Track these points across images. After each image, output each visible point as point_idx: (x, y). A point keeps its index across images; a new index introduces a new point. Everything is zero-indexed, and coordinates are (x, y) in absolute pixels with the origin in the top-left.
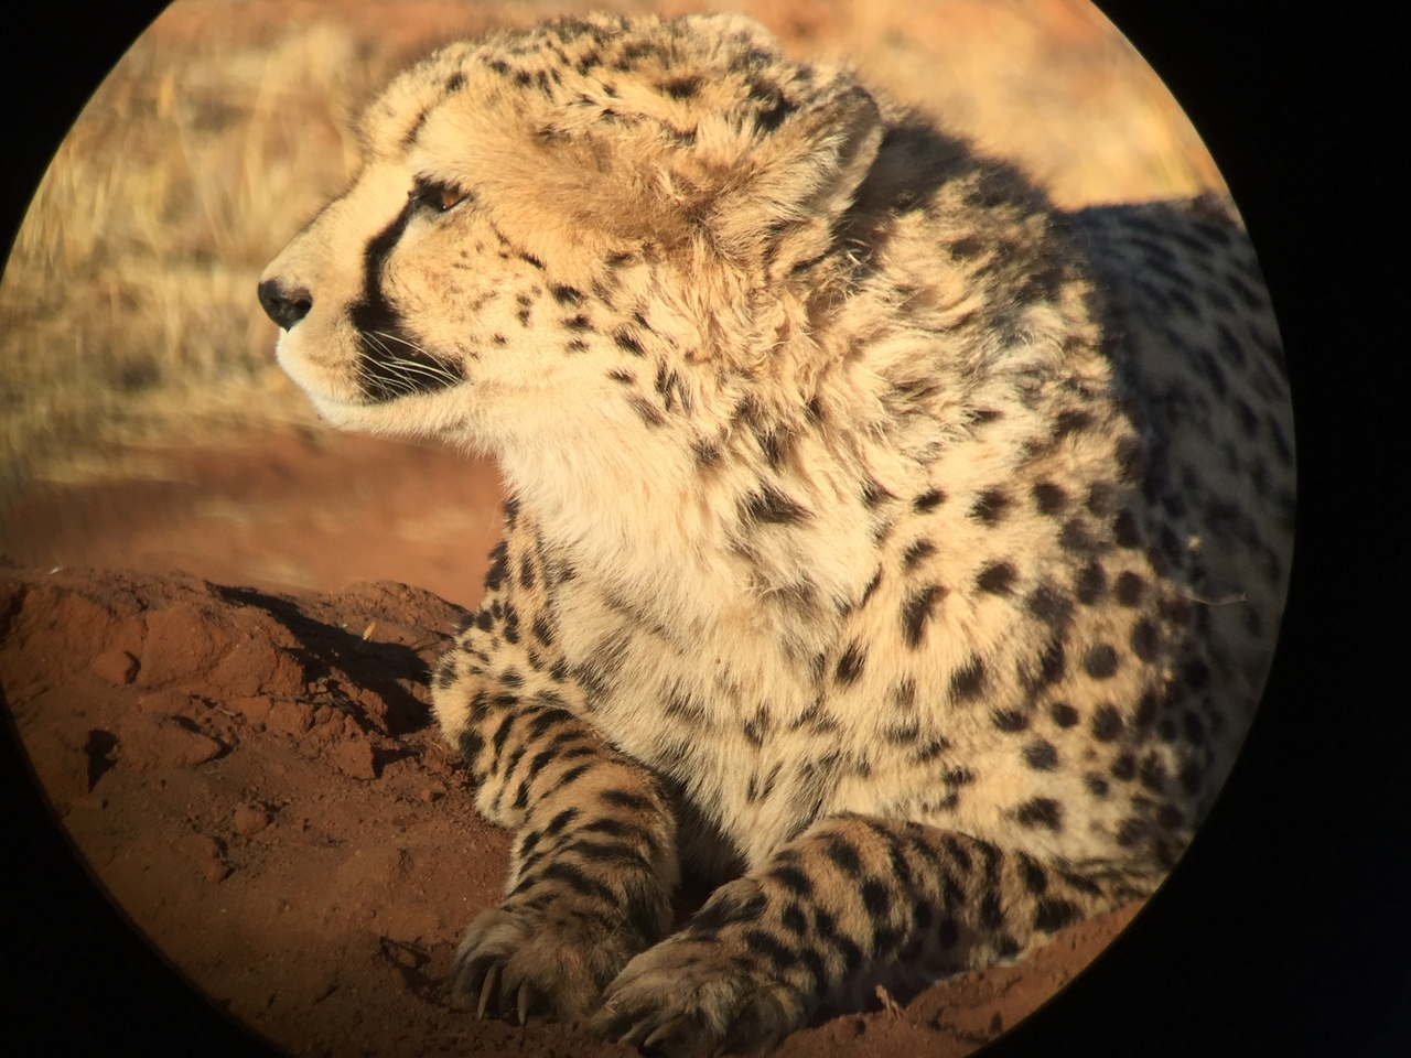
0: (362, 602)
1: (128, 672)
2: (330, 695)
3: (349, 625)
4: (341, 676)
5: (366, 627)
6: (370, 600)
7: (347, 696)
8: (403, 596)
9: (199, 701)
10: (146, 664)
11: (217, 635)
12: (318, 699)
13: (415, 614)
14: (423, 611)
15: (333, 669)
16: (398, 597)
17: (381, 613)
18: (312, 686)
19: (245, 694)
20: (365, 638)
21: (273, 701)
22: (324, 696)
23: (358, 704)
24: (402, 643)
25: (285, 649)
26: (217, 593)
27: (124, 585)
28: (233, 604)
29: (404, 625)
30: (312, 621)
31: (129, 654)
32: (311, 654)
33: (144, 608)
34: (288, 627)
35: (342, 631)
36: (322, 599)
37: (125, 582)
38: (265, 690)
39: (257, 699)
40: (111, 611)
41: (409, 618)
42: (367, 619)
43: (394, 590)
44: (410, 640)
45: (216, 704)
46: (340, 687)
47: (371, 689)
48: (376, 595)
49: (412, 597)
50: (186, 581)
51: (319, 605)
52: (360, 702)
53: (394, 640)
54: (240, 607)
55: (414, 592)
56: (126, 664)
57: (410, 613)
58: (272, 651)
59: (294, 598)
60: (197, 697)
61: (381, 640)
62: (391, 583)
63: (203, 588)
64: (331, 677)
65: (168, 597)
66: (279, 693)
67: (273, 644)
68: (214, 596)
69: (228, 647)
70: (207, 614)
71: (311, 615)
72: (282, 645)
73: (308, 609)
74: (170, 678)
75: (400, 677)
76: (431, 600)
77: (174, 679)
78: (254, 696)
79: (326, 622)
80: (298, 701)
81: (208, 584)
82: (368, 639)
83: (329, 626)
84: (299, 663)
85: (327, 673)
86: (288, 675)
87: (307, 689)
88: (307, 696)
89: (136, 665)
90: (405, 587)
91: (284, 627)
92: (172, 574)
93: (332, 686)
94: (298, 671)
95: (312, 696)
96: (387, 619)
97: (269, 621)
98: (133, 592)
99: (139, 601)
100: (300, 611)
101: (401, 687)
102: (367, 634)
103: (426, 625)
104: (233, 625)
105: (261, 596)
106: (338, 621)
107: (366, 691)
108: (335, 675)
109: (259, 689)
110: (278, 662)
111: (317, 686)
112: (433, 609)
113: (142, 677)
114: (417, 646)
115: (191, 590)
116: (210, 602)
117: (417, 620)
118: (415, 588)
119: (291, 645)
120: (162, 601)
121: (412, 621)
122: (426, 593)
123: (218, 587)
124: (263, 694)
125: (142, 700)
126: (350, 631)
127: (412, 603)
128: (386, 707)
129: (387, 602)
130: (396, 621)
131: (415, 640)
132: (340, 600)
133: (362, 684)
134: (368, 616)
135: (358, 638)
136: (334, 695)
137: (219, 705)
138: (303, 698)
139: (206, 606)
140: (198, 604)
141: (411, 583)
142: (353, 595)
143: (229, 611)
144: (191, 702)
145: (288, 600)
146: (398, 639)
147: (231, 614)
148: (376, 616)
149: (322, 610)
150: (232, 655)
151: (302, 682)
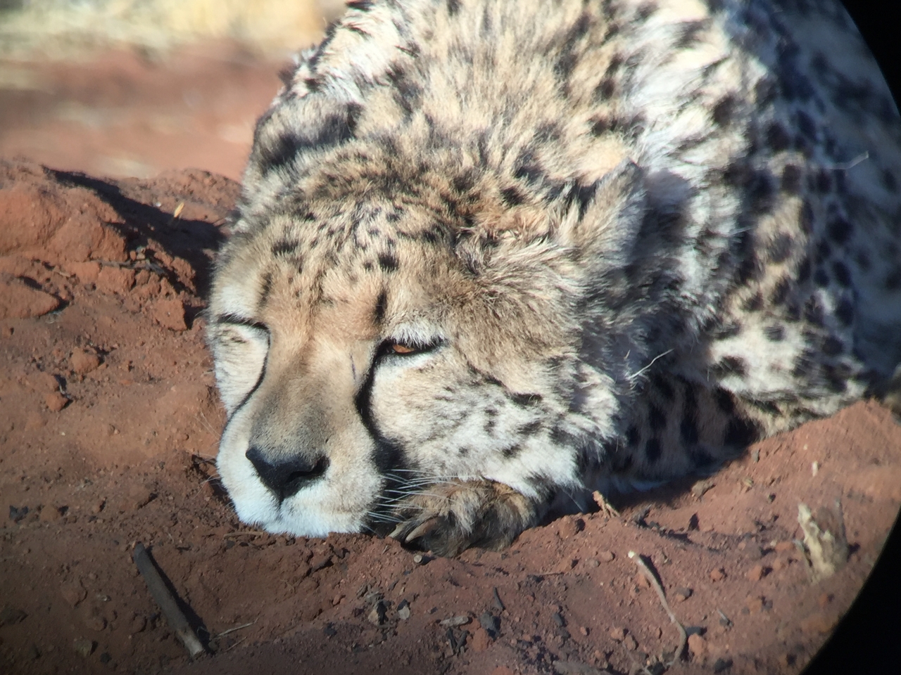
0: (173, 186)
2: (148, 262)
3: (163, 205)
4: (156, 246)
5: (176, 206)
6: (179, 184)
7: (161, 262)
8: (207, 181)
9: (40, 264)
11: (53, 211)
12: (138, 264)
13: (217, 195)
14: (223, 194)
15: (149, 240)
16: (202, 182)
17: (189, 195)
18: (132, 254)
19: (78, 259)
20: (176, 215)
21: (100, 265)
22: (143, 262)
23: (171, 269)
24: (207, 220)
25: (109, 223)
26: (52, 175)
28: (66, 185)
29: (208, 205)
30: (131, 200)
32: (131, 228)
34: (111, 205)
35: (157, 210)
36: (140, 183)
38: (94, 255)
39: (88, 263)
41: (212, 200)
42: (177, 200)
43: (199, 176)
44: (213, 218)
45: (54, 267)
46: (156, 255)
47: (182, 256)
48: (185, 180)
49: (215, 182)
50: (26, 165)
51: (137, 188)
52: (173, 268)
53: (200, 217)
54: (71, 187)
55: (216, 178)
57: (213, 195)
58: (99, 225)
59: (116, 181)
60: (38, 261)
61: (190, 217)
62: (197, 170)
63: (40, 171)
64: (148, 247)
65: (12, 178)
66: (106, 259)
67: (100, 218)
68: (49, 178)
69: (62, 221)
70: (44, 192)
71: (131, 196)
72: (107, 219)
73: (129, 190)
74: (15, 244)
75: (206, 247)
76: (230, 185)
77: (19, 245)
78: (85, 261)
79: (143, 201)
80: (121, 266)
81: (45, 168)
82: (178, 216)
83: (145, 206)
84: (121, 235)
85: (145, 244)
86: (113, 244)
87: (129, 257)
88: (129, 262)
90: (208, 174)
91: (108, 205)
92: (14, 159)
93: (149, 254)
94: (121, 241)
95: (133, 262)
96: (193, 200)
97: (96, 200)
100: (122, 193)
101: (206, 256)
102: (177, 212)
104: (66, 203)
105: (89, 179)
106: (154, 201)
107: (177, 259)
108: (152, 245)
109: (89, 255)
110: (104, 233)
111: (137, 254)
112: (231, 192)
114: (219, 223)
115: (30, 173)
116: (47, 183)
117: (219, 201)
118: (217, 175)
119: (114, 219)
120: (7, 181)
121: (215, 203)
122: (226, 179)
123: (53, 171)
124: (91, 259)
126: (164, 209)
127: (214, 187)
128: (194, 272)
129: (194, 186)
130: (201, 202)
131: (216, 217)
132: (155, 184)
133: (173, 253)
134: (178, 197)
135: (170, 216)
136: (151, 262)
137: (57, 267)
138: (125, 264)
139: (43, 186)
140: (36, 185)
141: (214, 170)
142: (165, 179)
143: (61, 191)
144: (33, 265)
145: (112, 184)
146: (203, 217)
147: (64, 193)
148: (184, 197)
149: (140, 192)
150: (66, 226)
151: (124, 251)
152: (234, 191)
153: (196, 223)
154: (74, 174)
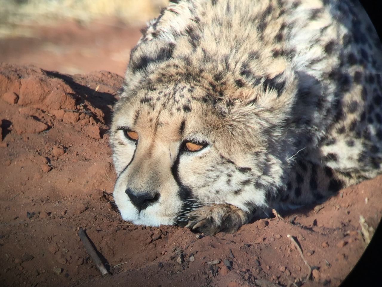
0: (95, 78)
1: (15, 100)
2: (85, 110)
3: (91, 86)
4: (88, 103)
5: (96, 87)
6: (97, 77)
7: (90, 110)
8: (109, 76)
9: (40, 110)
10: (21, 97)
11: (45, 88)
12: (80, 111)
13: (114, 82)
14: (116, 81)
15: (85, 101)
16: (107, 77)
17: (102, 82)
18: (78, 106)
19: (56, 108)
20: (96, 91)
21: (65, 111)
22: (83, 110)
23: (94, 113)
24: (109, 92)
25: (69, 93)
26: (45, 73)
27: (13, 69)
28: (51, 77)
29: (109, 86)
30: (78, 84)
31: (15, 93)
32: (78, 96)
33: (20, 77)
34: (70, 86)
35: (88, 88)
36: (81, 76)
37: (13, 68)
38: (62, 107)
39: (60, 110)
40: (9, 78)
41: (111, 84)
42: (97, 84)
43: (106, 74)
44: (112, 92)
45: (45, 112)
46: (88, 107)
47: (99, 108)
48: (100, 75)
49: (112, 77)
50: (34, 68)
51: (80, 79)
52: (95, 112)
53: (106, 91)
54: (53, 78)
55: (113, 75)
56: (15, 97)
57: (112, 82)
58: (64, 94)
59: (71, 76)
61: (102, 91)
62: (105, 71)
63: (40, 71)
64: (85, 104)
65: (28, 74)
66: (67, 109)
67: (65, 91)
68: (44, 74)
69: (49, 92)
70: (42, 80)
71: (78, 82)
72: (68, 92)
73: (77, 80)
74: (29, 102)
75: (109, 104)
76: (119, 78)
77: (31, 103)
78: (59, 109)
79: (83, 84)
80: (74, 112)
81: (42, 70)
82: (97, 91)
83: (84, 86)
84: (74, 99)
85: (83, 102)
86: (70, 102)
87: (77, 108)
88: (77, 110)
89: (18, 97)
90: (110, 73)
91: (68, 86)
92: (29, 66)
93: (85, 107)
94: (73, 101)
95: (79, 110)
96: (104, 84)
97: (63, 83)
98: (16, 72)
99: (18, 75)
100: (74, 81)
101: (109, 108)
102: (97, 89)
103: (117, 87)
104: (51, 85)
105: (60, 74)
106: (87, 84)
107: (97, 109)
108: (86, 103)
109: (60, 107)
110: (67, 98)
111: (80, 106)
112: (119, 81)
113: (20, 102)
114: (114, 94)
115: (36, 72)
116: (43, 76)
117: (114, 84)
118: (113, 73)
119: (71, 92)
120: (26, 75)
121: (112, 85)
122: (117, 75)
123: (45, 71)
125: (20, 110)
126: (91, 88)
128: (104, 114)
129: (104, 78)
130: (107, 85)
131: (113, 91)
132: (87, 77)
133: (95, 106)
134: (97, 83)
135: (94, 90)
136: (86, 110)
137: (47, 112)
138: (75, 111)
139: (41, 78)
140: (38, 77)
141: (112, 72)
142: (92, 75)
143: (49, 80)
144: (37, 111)
145: (70, 77)
146: (108, 91)
147: (50, 81)
148: (100, 83)
149: (81, 81)
150: (51, 95)
151: (75, 105)
152: (121, 80)
153: (104, 93)
154: (54, 73)
